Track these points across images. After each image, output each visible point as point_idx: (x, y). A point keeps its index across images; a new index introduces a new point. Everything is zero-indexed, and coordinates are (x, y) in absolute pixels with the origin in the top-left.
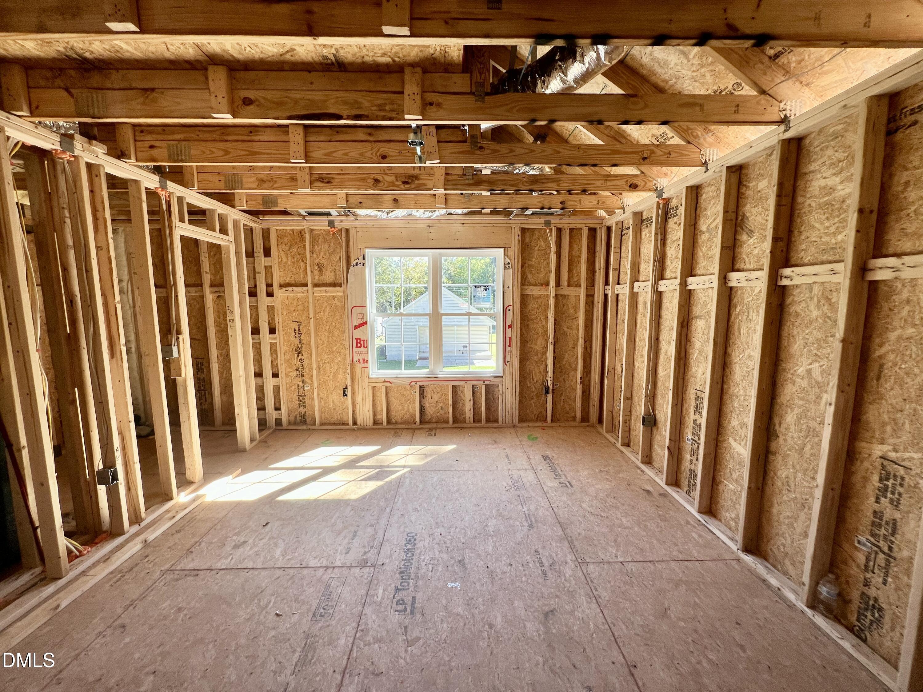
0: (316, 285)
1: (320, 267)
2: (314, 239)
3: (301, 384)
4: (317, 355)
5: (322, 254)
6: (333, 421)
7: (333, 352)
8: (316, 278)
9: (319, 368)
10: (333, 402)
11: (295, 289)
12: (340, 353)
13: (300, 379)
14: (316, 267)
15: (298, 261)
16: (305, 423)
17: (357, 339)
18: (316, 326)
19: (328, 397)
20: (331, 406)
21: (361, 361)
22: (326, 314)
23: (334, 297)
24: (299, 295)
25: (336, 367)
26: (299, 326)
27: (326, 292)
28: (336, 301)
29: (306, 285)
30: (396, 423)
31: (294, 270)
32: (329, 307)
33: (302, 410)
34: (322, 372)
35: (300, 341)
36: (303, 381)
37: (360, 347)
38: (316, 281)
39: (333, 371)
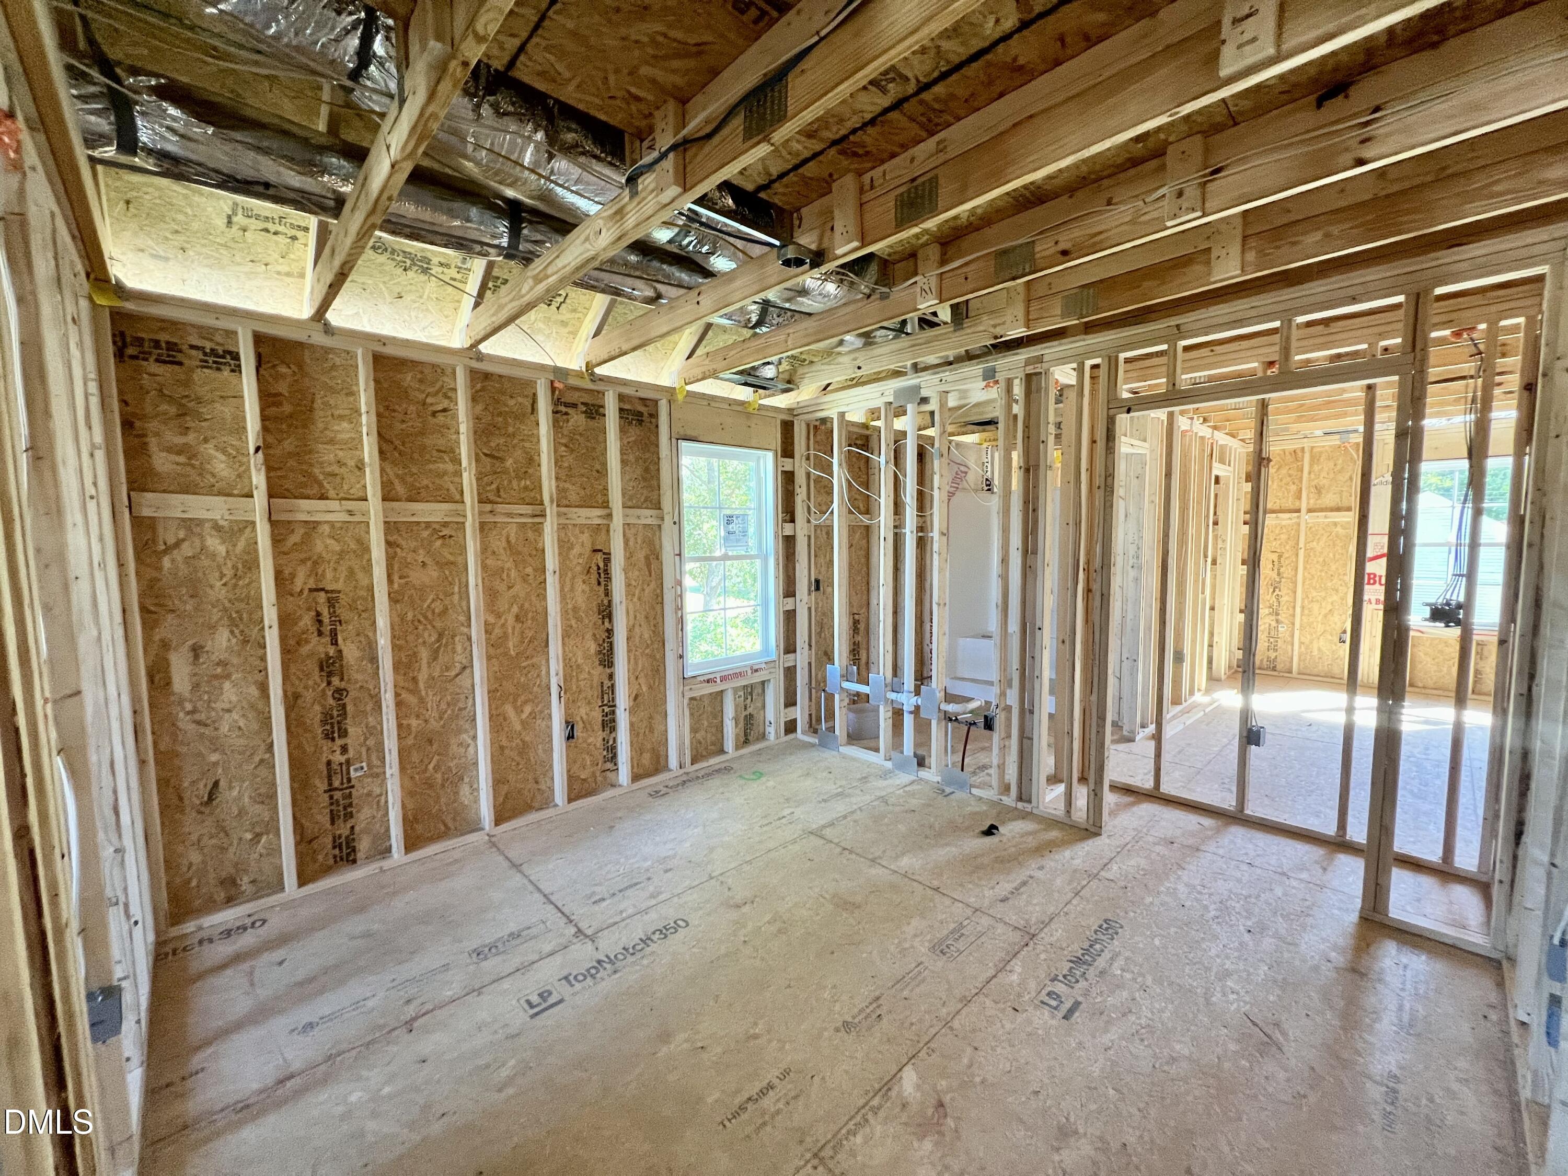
0: (1310, 511)
1: (1319, 490)
2: (1315, 459)
3: (1274, 624)
4: (1303, 591)
5: (1324, 474)
6: (1315, 671)
7: (1326, 589)
8: (1312, 501)
9: (1303, 608)
10: (1319, 649)
11: (1280, 515)
12: (1337, 591)
13: (1274, 618)
14: (1313, 490)
15: (1288, 484)
16: (1274, 669)
17: (1369, 574)
18: (1307, 556)
19: (1311, 642)
20: (1315, 653)
21: (1373, 601)
22: (1322, 543)
23: (1335, 524)
24: (1284, 523)
25: (1329, 607)
26: (1280, 557)
27: (1326, 517)
28: (1339, 529)
29: (1298, 511)
30: (1424, 687)
31: (1280, 494)
32: (1326, 535)
33: (1272, 655)
34: (1306, 612)
35: (1279, 574)
36: (1277, 621)
37: (1374, 583)
38: (1311, 506)
39: (1324, 612)
